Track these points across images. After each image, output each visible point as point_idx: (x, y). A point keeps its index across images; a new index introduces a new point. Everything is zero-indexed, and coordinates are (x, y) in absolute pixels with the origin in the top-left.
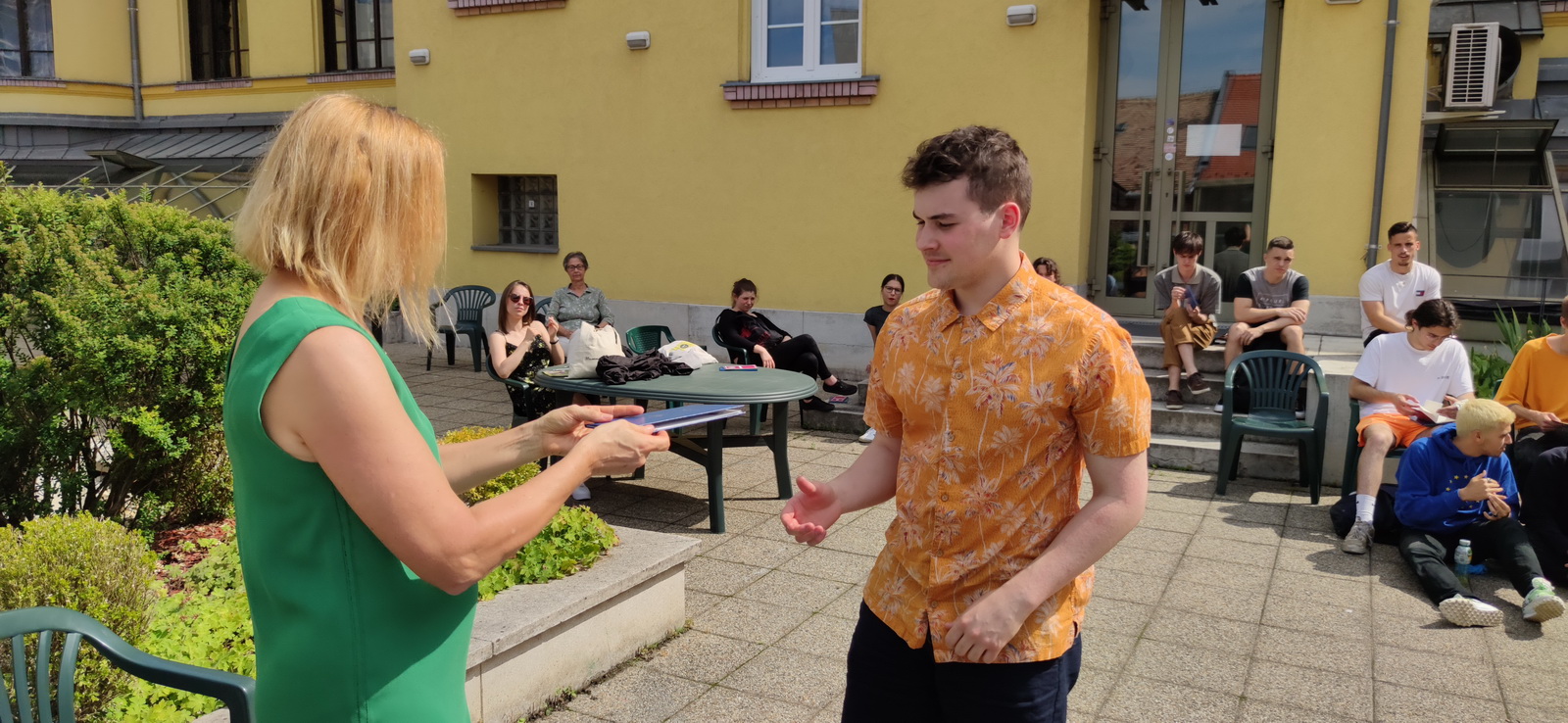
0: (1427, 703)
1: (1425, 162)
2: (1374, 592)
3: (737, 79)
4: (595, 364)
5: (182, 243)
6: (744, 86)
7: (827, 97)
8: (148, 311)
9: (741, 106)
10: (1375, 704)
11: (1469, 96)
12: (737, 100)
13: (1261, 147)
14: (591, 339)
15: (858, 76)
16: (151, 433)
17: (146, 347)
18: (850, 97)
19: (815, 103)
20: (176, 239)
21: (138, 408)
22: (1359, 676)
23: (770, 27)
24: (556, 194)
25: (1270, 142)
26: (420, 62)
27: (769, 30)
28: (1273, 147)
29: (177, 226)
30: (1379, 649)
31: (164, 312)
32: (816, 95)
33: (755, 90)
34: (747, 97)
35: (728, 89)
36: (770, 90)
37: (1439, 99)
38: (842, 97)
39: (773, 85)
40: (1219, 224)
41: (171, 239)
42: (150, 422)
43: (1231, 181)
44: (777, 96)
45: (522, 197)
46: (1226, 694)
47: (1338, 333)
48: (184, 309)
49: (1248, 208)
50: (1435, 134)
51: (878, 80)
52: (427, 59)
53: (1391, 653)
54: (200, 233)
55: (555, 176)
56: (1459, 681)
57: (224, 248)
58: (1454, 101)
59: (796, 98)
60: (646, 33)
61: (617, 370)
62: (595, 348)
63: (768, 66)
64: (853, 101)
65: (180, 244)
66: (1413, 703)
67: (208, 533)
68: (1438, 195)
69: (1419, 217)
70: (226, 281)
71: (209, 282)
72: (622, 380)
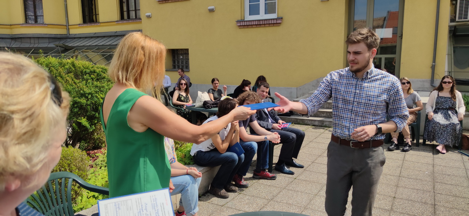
0: (451, 199)
1: (450, 38)
2: (434, 167)
3: (240, 19)
4: (203, 103)
5: (91, 72)
6: (242, 21)
7: (267, 24)
8: (83, 91)
9: (242, 27)
10: (434, 199)
11: (464, 17)
12: (240, 26)
13: (399, 35)
14: (202, 96)
15: (276, 17)
16: (85, 124)
17: (83, 101)
18: (274, 24)
19: (263, 26)
20: (89, 71)
21: (81, 118)
22: (430, 191)
23: (250, 4)
24: (189, 54)
25: (401, 33)
26: (149, 17)
27: (249, 5)
28: (402, 35)
29: (89, 67)
30: (436, 184)
31: (87, 91)
32: (264, 23)
33: (246, 22)
34: (244, 25)
35: (238, 22)
36: (250, 22)
37: (454, 18)
38: (272, 24)
39: (251, 21)
40: (386, 59)
41: (88, 71)
42: (84, 121)
43: (389, 44)
44: (252, 24)
45: (179, 55)
46: (389, 196)
47: (423, 90)
48: (93, 90)
49: (394, 53)
50: (453, 29)
51: (282, 18)
52: (151, 16)
53: (439, 185)
54: (96, 69)
55: (188, 49)
56: (461, 193)
57: (102, 73)
58: (458, 19)
59: (258, 24)
60: (214, 7)
61: (209, 105)
62: (203, 98)
63: (249, 15)
64: (275, 25)
65: (90, 72)
66: (446, 199)
67: (98, 152)
68: (454, 48)
69: (448, 55)
70: (103, 82)
71: (99, 82)
72: (210, 108)
